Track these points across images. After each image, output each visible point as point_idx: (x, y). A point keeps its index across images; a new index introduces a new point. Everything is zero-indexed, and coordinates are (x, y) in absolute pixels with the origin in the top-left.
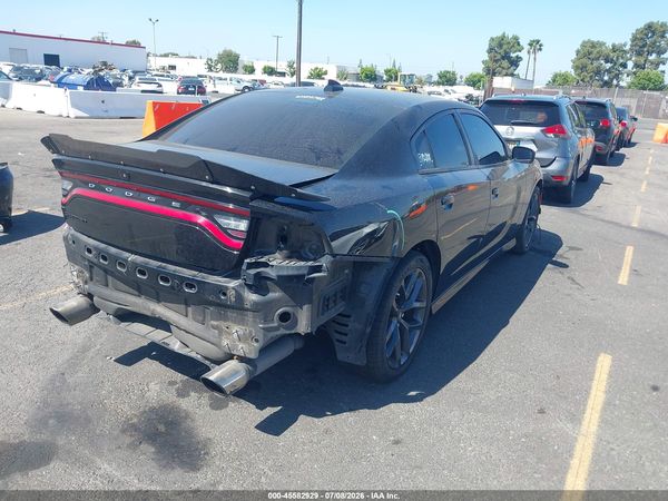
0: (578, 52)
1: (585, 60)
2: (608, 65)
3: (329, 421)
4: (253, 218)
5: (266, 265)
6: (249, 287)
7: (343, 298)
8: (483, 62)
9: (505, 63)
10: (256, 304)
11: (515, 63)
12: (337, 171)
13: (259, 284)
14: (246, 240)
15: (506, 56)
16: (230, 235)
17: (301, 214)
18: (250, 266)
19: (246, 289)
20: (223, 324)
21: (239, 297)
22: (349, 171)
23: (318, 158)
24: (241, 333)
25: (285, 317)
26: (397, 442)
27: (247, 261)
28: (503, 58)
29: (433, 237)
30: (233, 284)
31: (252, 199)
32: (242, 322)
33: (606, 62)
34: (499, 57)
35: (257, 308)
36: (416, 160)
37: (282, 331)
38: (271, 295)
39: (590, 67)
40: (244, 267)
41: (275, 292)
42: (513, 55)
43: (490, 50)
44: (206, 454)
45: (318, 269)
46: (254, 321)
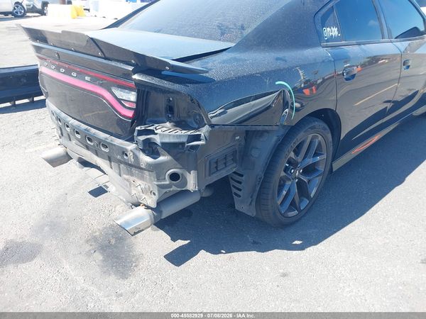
3: (223, 258)
4: (139, 90)
5: (152, 132)
6: (143, 151)
7: (234, 160)
10: (149, 165)
12: (232, 45)
13: (150, 149)
14: (136, 111)
16: (123, 105)
17: (176, 87)
18: (140, 133)
19: (141, 152)
20: (132, 179)
21: (136, 159)
22: (245, 45)
23: (223, 34)
24: (143, 186)
25: (174, 177)
26: (284, 275)
27: (138, 128)
29: (331, 106)
30: (130, 147)
31: (135, 72)
32: (142, 178)
35: (151, 168)
36: (320, 35)
37: (174, 188)
38: (162, 158)
40: (135, 134)
41: (164, 155)
44: (136, 266)
45: (197, 138)
46: (151, 179)
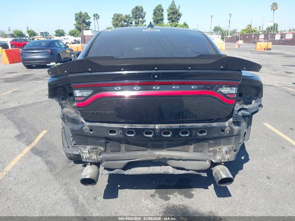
0: (113, 19)
1: (116, 22)
2: (126, 23)
8: (74, 25)
9: (84, 25)
10: (239, 131)
11: (88, 24)
15: (84, 22)
16: (228, 98)
19: (234, 125)
20: (217, 148)
21: (232, 130)
24: (227, 149)
28: (83, 22)
30: (227, 124)
32: (228, 143)
33: (125, 22)
34: (81, 22)
35: (239, 133)
39: (119, 24)
40: (236, 113)
42: (87, 21)
43: (76, 19)
46: (236, 141)
